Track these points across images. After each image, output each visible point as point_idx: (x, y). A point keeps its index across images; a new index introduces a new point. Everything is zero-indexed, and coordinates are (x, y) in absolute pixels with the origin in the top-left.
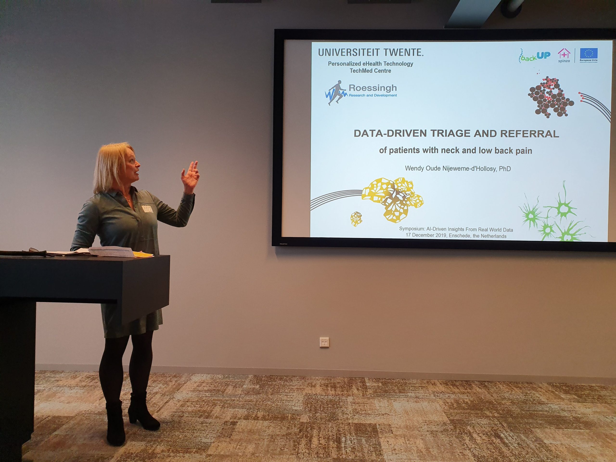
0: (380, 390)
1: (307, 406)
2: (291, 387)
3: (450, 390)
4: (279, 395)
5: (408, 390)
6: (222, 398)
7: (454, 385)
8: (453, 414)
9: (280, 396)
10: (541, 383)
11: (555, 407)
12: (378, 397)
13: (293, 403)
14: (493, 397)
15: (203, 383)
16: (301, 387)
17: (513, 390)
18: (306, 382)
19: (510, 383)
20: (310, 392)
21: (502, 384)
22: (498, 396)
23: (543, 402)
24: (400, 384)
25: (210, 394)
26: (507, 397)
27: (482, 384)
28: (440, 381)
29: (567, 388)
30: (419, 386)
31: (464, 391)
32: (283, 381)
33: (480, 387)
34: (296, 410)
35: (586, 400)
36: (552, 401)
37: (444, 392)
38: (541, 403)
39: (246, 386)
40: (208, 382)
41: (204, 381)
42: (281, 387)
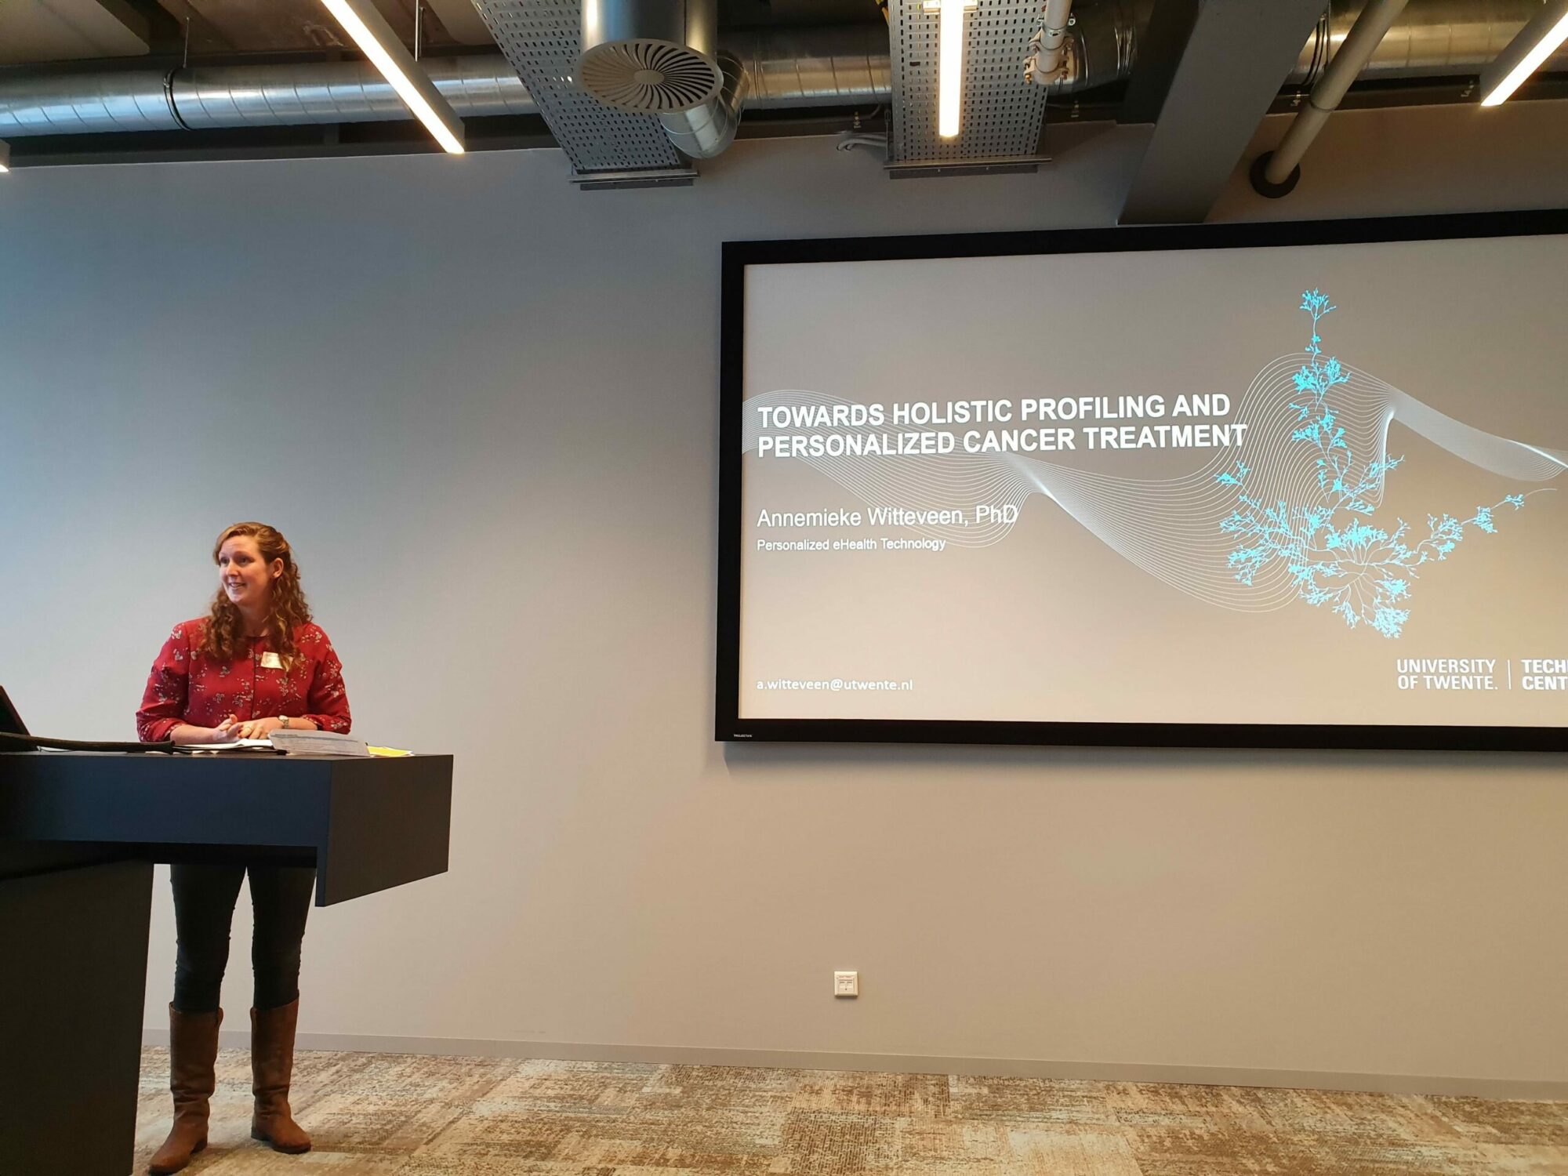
0: (981, 1104)
1: (791, 1138)
2: (761, 1093)
3: (1163, 1106)
4: (728, 1112)
5: (1052, 1105)
6: (586, 1115)
7: (1175, 1096)
8: (1158, 1164)
9: (730, 1114)
10: (1408, 1096)
11: (1430, 1153)
12: (974, 1119)
13: (758, 1129)
14: (1273, 1126)
15: (546, 1079)
16: (785, 1094)
17: (1329, 1111)
18: (800, 1082)
19: (1325, 1093)
20: (803, 1106)
21: (1303, 1095)
22: (1286, 1123)
23: (1405, 1140)
24: (1035, 1089)
25: (560, 1105)
26: (1310, 1127)
27: (1250, 1094)
28: (1139, 1084)
29: (1476, 1109)
30: (1083, 1097)
31: (1198, 1109)
32: (742, 1080)
33: (1242, 1100)
34: (762, 1146)
35: (1518, 1138)
36: (1428, 1139)
37: (1145, 1110)
38: (1394, 1143)
39: (650, 1088)
40: (559, 1078)
41: (550, 1076)
42: (735, 1092)
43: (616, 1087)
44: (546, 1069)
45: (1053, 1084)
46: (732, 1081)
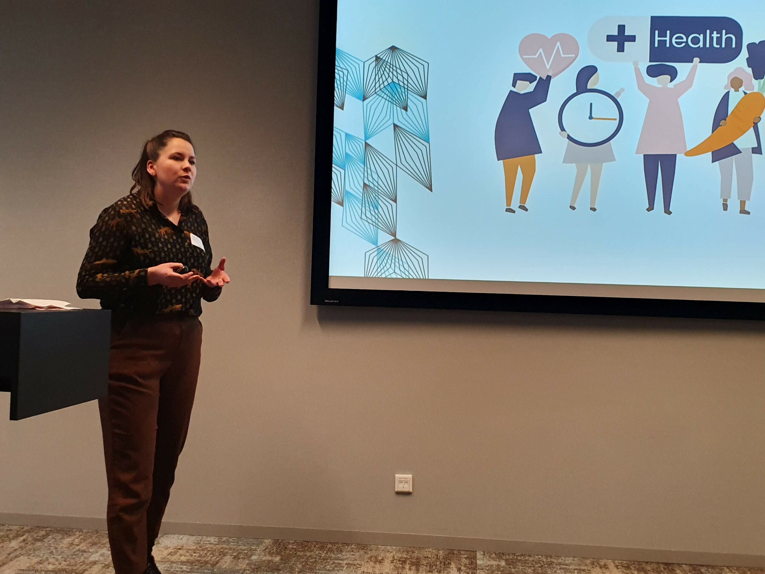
2: (339, 561)
7: (640, 570)
15: (180, 549)
16: (356, 562)
18: (368, 554)
27: (696, 569)
28: (616, 562)
30: (575, 569)
32: (325, 552)
39: (258, 556)
40: (189, 548)
41: (183, 546)
42: (320, 561)
43: (232, 555)
44: (180, 541)
45: (554, 560)
46: (317, 552)
